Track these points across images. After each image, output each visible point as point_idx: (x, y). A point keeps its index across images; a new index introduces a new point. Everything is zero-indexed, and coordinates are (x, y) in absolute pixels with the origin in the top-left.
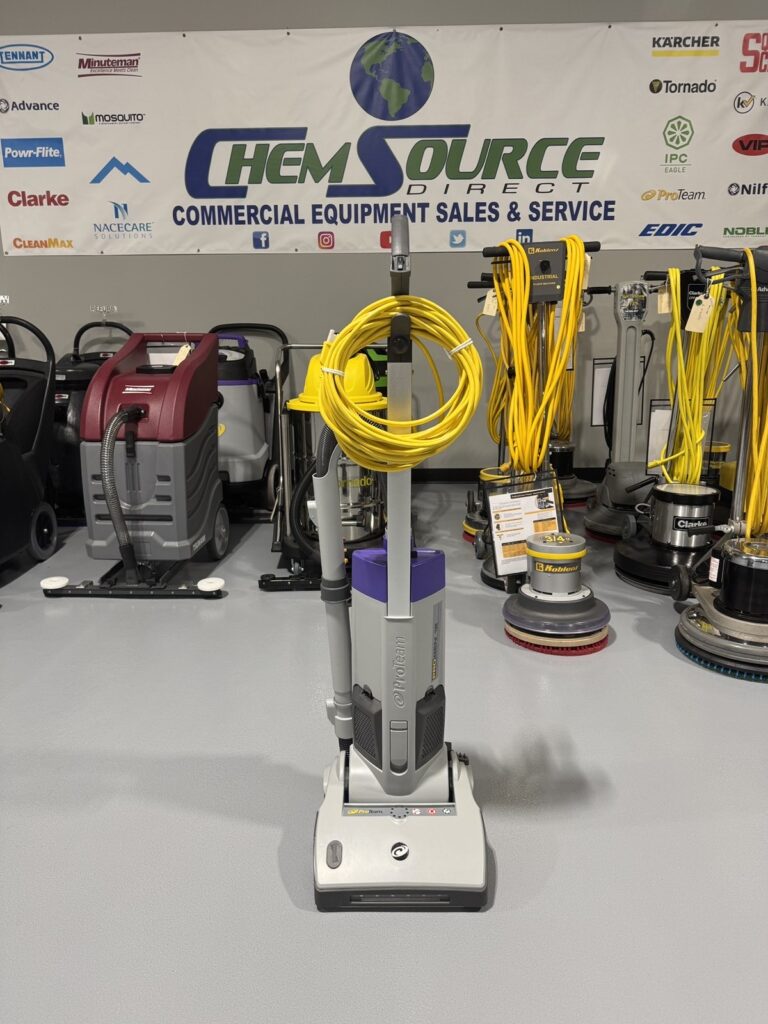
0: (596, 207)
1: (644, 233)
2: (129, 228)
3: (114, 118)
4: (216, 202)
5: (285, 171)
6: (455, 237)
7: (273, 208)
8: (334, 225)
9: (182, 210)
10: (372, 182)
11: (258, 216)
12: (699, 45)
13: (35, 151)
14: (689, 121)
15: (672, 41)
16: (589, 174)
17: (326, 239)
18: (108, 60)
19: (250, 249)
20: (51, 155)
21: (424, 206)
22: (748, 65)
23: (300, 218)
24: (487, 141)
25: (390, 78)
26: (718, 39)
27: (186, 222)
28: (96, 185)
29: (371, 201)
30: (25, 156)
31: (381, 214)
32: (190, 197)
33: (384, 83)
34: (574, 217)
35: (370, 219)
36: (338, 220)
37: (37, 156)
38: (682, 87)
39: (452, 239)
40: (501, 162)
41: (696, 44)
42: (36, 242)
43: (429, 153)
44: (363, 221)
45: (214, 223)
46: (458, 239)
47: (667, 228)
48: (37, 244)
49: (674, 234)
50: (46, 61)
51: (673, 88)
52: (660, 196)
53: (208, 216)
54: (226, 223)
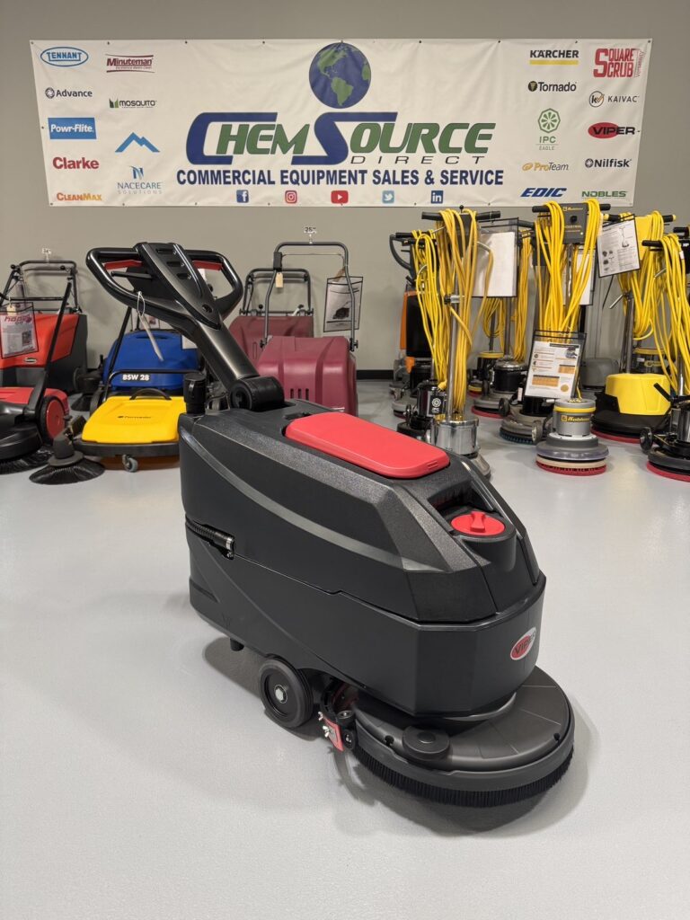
0: (489, 175)
1: (524, 195)
2: (144, 186)
3: (133, 103)
4: (209, 167)
5: (261, 145)
6: (386, 195)
7: (251, 172)
8: (296, 185)
9: (184, 173)
10: (323, 153)
11: (241, 178)
12: (564, 57)
13: (74, 127)
14: (557, 112)
15: (545, 53)
16: (484, 150)
17: (291, 196)
18: (129, 60)
19: (235, 203)
20: (86, 131)
21: (363, 172)
22: (599, 72)
23: (272, 180)
24: (410, 125)
25: (339, 77)
26: (578, 52)
27: (187, 182)
28: (119, 153)
29: (325, 168)
30: (66, 131)
31: (331, 178)
32: (190, 164)
33: (335, 80)
34: (474, 182)
35: (323, 181)
36: (300, 182)
37: (76, 131)
38: (552, 87)
39: (384, 197)
40: (420, 141)
41: (562, 56)
42: (74, 196)
43: (367, 133)
44: (318, 183)
45: (208, 183)
46: (389, 197)
47: (542, 191)
48: (74, 198)
49: (545, 196)
50: (83, 59)
51: (545, 88)
52: (536, 167)
53: (203, 178)
54: (216, 183)
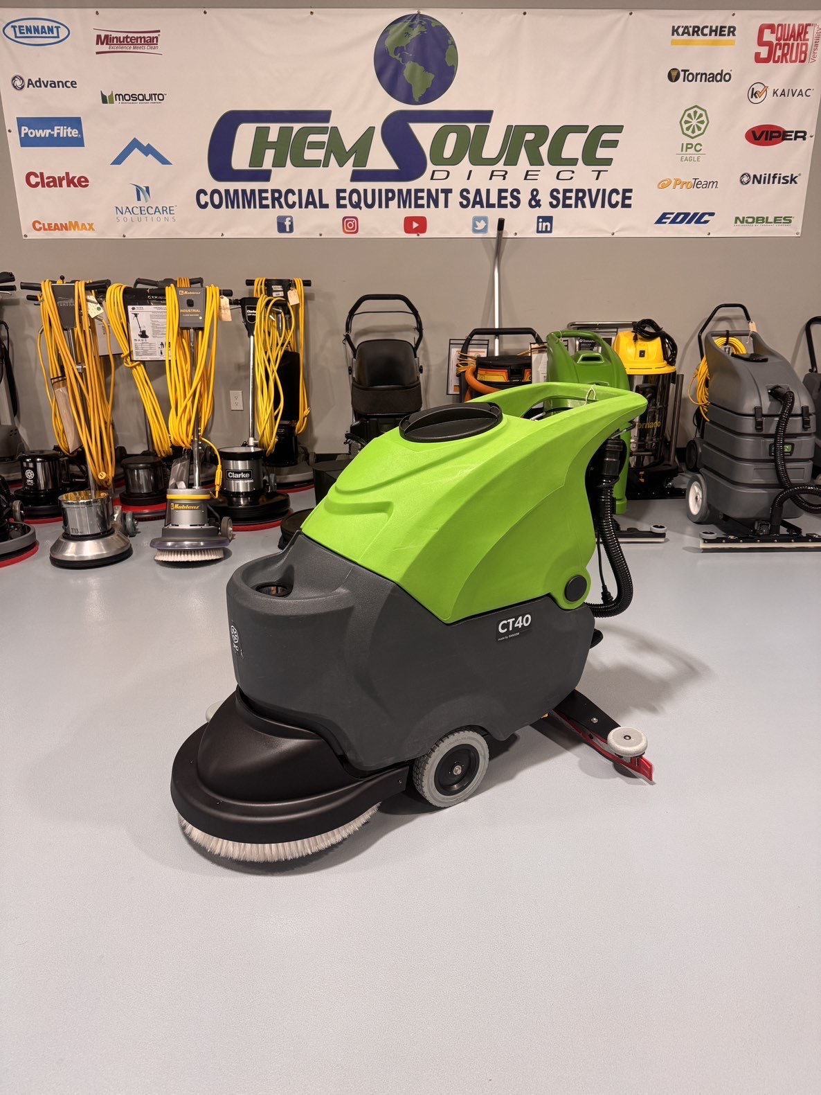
0: (614, 194)
1: (660, 221)
2: (151, 211)
3: (134, 98)
4: (239, 186)
5: (309, 154)
6: (477, 223)
7: (297, 192)
8: (358, 209)
9: (206, 194)
10: (395, 167)
11: (282, 200)
12: (716, 35)
13: (53, 130)
14: (705, 111)
15: (691, 30)
16: (608, 162)
17: (350, 225)
18: (127, 37)
19: (275, 234)
20: (70, 135)
21: (447, 192)
22: (761, 57)
23: (324, 202)
24: (509, 127)
25: (414, 61)
26: (734, 28)
27: (210, 205)
28: (116, 166)
29: (395, 186)
30: (43, 136)
31: (405, 199)
32: (213, 181)
33: (409, 65)
34: (593, 205)
35: (393, 204)
36: (362, 204)
37: (55, 136)
38: (699, 76)
39: (475, 225)
40: (523, 147)
41: (713, 33)
42: (56, 224)
43: (452, 139)
44: (387, 206)
45: (238, 207)
46: (481, 225)
47: (682, 216)
48: (56, 227)
49: (687, 223)
50: (62, 35)
51: (690, 77)
52: (676, 184)
53: (232, 200)
54: (249, 207)
